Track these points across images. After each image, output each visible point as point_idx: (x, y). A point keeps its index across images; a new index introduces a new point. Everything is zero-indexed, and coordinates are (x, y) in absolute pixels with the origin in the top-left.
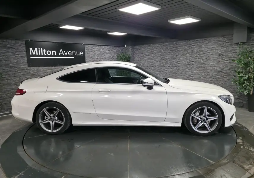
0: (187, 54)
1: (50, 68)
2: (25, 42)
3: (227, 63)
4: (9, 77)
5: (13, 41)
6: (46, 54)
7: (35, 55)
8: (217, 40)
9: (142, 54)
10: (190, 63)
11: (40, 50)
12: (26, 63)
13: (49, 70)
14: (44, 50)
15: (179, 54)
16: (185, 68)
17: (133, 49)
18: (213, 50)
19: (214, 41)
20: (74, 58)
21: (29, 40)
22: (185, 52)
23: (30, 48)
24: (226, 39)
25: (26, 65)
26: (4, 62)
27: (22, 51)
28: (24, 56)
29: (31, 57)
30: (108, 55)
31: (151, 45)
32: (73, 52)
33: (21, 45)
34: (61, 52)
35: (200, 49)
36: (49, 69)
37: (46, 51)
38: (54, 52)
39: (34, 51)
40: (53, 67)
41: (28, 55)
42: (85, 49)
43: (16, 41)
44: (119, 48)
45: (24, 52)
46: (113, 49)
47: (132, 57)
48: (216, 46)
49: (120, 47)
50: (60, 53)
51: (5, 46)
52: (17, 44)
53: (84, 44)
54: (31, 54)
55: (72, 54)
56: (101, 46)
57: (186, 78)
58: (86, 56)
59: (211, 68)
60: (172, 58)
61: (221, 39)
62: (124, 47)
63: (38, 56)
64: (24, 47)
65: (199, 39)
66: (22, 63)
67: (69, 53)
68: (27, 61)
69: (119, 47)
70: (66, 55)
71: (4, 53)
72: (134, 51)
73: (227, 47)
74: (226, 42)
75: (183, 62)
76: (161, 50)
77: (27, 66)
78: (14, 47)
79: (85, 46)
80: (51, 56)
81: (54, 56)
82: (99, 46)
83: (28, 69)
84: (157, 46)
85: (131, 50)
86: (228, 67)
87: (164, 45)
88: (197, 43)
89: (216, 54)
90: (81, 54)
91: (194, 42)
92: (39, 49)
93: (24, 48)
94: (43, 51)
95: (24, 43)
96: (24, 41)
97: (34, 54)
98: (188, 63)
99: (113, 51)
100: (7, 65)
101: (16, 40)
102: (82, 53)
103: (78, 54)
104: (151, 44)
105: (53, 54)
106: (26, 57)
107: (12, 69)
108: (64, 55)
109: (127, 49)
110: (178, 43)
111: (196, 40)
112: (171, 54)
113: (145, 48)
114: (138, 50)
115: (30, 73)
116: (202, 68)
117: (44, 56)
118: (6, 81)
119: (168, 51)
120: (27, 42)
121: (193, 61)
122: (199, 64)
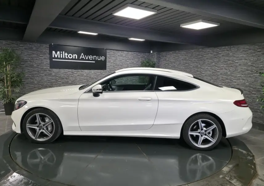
0: (213, 64)
1: (70, 70)
2: (49, 45)
3: (257, 77)
4: (33, 76)
5: (38, 44)
6: (67, 58)
7: (57, 58)
8: (247, 48)
9: (167, 61)
11: (62, 53)
12: (49, 65)
14: (66, 53)
15: (204, 63)
17: (158, 56)
18: (242, 59)
19: (243, 50)
20: (94, 62)
21: (53, 44)
22: (211, 61)
23: (53, 51)
24: (258, 48)
26: (29, 63)
27: (46, 54)
28: (47, 58)
29: (53, 60)
30: (132, 60)
31: (177, 51)
32: (94, 57)
33: (45, 48)
34: (82, 56)
35: (227, 58)
36: (69, 72)
38: (75, 56)
39: (56, 54)
40: (74, 70)
41: (51, 58)
42: (107, 55)
43: (41, 44)
45: (48, 54)
46: (137, 54)
47: (157, 64)
48: (245, 55)
49: (145, 53)
50: (81, 57)
51: (31, 49)
52: (41, 47)
53: (106, 49)
54: (53, 56)
55: (93, 58)
56: (124, 52)
58: (107, 61)
59: (239, 81)
60: (197, 67)
61: (252, 47)
62: (150, 53)
63: (60, 58)
64: (48, 50)
65: (227, 47)
66: (45, 65)
67: (89, 57)
68: (49, 63)
70: (87, 59)
71: (30, 55)
72: (160, 58)
73: (258, 56)
74: (258, 50)
75: (208, 72)
76: (186, 58)
77: (49, 67)
78: (39, 50)
79: (107, 51)
80: (72, 59)
81: (75, 59)
82: (122, 52)
83: (50, 71)
84: (183, 53)
85: (157, 56)
86: (258, 80)
87: (190, 52)
88: (224, 51)
89: (245, 65)
90: (102, 58)
91: (221, 50)
92: (61, 52)
95: (48, 46)
96: (48, 45)
97: (56, 56)
98: (213, 74)
99: (137, 57)
100: (32, 66)
103: (99, 59)
104: (177, 50)
105: (74, 58)
107: (36, 69)
108: (85, 59)
109: (152, 55)
110: (203, 50)
111: (224, 47)
112: (196, 63)
113: (171, 54)
114: (164, 57)
115: (51, 74)
116: (228, 80)
117: (65, 59)
118: (30, 80)
119: (193, 59)
120: (50, 45)
121: (218, 72)
122: (226, 75)
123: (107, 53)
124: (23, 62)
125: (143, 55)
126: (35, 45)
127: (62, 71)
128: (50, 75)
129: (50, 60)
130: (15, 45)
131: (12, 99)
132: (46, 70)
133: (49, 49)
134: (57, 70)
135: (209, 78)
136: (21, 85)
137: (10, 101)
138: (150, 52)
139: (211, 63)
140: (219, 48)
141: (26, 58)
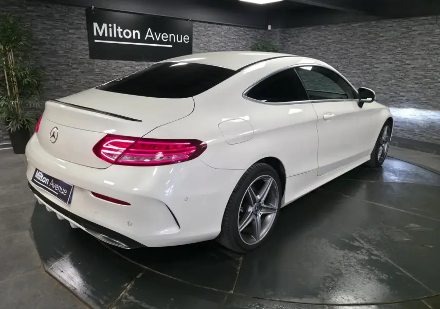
0: (399, 49)
1: (128, 62)
2: (86, 10)
4: (59, 75)
5: (64, 7)
6: (121, 37)
7: (103, 38)
9: (301, 45)
10: (400, 68)
11: (112, 27)
12: (87, 51)
13: (126, 66)
14: (119, 27)
15: (380, 48)
16: (388, 77)
17: (283, 35)
20: (171, 46)
21: (93, 7)
22: (394, 44)
23: (94, 23)
25: (87, 55)
26: (49, 46)
27: (80, 28)
28: (83, 37)
29: (95, 41)
30: (236, 44)
31: (323, 27)
32: (170, 35)
33: (78, 16)
34: (149, 34)
35: (429, 38)
37: (122, 30)
38: (136, 34)
39: (101, 30)
40: (134, 62)
41: (91, 36)
42: (193, 31)
43: (70, 7)
44: (255, 31)
45: (84, 29)
46: (244, 32)
49: (259, 29)
50: (147, 36)
51: (50, 16)
52: (70, 14)
53: (192, 20)
54: (95, 34)
55: (168, 39)
56: (223, 26)
57: (388, 98)
58: (193, 45)
60: (364, 56)
62: (267, 29)
63: (108, 38)
64: (83, 20)
65: (430, 17)
66: (80, 51)
67: (162, 37)
68: (88, 47)
69: (257, 30)
70: (158, 40)
71: (49, 30)
72: (285, 39)
75: (387, 64)
76: (341, 39)
77: (88, 57)
78: (66, 19)
79: (194, 25)
80: (131, 40)
81: (136, 40)
82: (220, 26)
83: (90, 63)
84: (335, 29)
85: (280, 36)
87: (350, 27)
88: (424, 24)
90: (184, 39)
91: (416, 24)
92: (110, 25)
93: (84, 22)
94: (118, 30)
95: (84, 12)
96: (84, 9)
97: (101, 34)
98: (397, 68)
99: (244, 37)
100: (54, 53)
101: (70, 5)
102: (186, 37)
103: (179, 40)
104: (323, 25)
105: (134, 37)
106: (87, 39)
107: (62, 61)
108: (154, 39)
109: (271, 35)
110: (380, 25)
111: (422, 18)
112: (364, 48)
113: (309, 32)
114: (293, 37)
115: (93, 70)
116: (427, 80)
117: (118, 39)
118: (53, 82)
119: (356, 41)
120: (88, 10)
121: (408, 64)
122: (423, 71)
123: (194, 29)
124: (36, 44)
125: (253, 32)
126: (58, 9)
127: (113, 63)
128: (91, 71)
129: (89, 41)
130: (16, 7)
131: (27, 121)
132: (83, 63)
133: (87, 18)
134: (103, 63)
135: (389, 76)
136: (39, 92)
137: (24, 125)
138: (267, 27)
139: (394, 48)
140: (411, 20)
141: (41, 37)
